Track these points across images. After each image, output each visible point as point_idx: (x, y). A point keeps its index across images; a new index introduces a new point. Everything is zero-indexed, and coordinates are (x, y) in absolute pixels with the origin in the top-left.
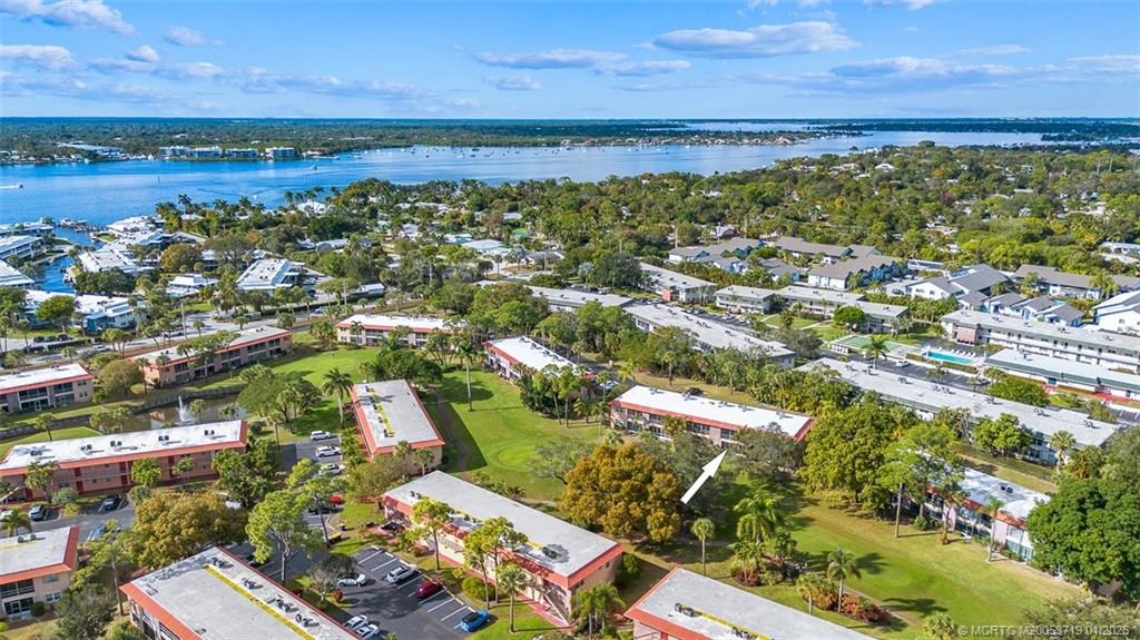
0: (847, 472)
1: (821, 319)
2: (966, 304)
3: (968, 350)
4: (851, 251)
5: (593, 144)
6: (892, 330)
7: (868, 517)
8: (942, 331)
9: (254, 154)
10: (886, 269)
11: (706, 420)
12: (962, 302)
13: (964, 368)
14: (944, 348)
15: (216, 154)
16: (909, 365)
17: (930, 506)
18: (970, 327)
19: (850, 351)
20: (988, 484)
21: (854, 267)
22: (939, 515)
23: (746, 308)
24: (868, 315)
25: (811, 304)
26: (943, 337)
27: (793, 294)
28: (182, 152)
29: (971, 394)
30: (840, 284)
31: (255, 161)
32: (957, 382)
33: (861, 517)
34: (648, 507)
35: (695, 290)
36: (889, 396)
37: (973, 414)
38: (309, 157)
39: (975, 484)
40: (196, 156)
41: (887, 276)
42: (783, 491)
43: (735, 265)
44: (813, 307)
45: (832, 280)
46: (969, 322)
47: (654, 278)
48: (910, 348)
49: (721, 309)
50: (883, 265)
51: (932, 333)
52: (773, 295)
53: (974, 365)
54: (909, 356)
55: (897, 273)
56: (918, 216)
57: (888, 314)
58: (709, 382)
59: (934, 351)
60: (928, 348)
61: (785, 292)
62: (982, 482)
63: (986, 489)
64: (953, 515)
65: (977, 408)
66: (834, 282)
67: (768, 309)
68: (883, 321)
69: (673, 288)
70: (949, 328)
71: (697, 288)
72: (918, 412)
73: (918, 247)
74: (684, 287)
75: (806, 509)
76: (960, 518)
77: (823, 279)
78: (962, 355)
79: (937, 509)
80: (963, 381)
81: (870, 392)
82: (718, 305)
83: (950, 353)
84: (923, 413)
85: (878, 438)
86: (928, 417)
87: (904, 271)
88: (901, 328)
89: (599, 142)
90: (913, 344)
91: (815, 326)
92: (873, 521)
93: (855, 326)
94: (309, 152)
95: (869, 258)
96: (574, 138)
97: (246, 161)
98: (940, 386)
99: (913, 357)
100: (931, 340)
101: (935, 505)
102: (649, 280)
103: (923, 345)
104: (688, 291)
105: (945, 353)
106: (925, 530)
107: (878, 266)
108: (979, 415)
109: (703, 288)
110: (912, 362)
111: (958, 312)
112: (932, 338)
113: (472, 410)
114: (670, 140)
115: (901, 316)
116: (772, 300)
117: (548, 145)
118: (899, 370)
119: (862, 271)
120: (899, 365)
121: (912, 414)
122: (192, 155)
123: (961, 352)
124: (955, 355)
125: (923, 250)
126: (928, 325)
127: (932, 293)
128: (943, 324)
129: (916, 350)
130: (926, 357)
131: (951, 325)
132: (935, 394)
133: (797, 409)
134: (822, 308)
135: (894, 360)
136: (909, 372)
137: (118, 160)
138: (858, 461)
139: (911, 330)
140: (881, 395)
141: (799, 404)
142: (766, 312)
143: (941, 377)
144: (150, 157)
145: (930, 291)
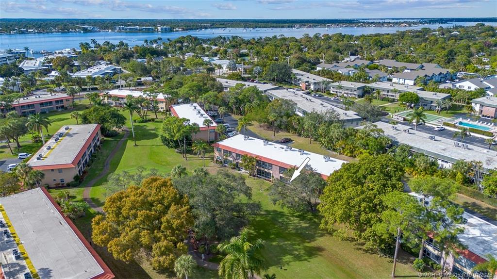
0: (353, 213)
1: (393, 101)
2: (491, 94)
3: (488, 122)
4: (423, 66)
5: (310, 27)
6: (437, 108)
7: (372, 251)
8: (472, 109)
9: (152, 29)
10: (442, 76)
11: (271, 159)
12: (488, 92)
13: (484, 133)
14: (472, 120)
15: (136, 29)
16: (444, 129)
17: (430, 248)
18: (492, 106)
19: (405, 119)
20: (489, 233)
21: (421, 73)
22: (438, 258)
23: (347, 94)
24: (422, 98)
25: (388, 92)
26: (472, 113)
27: (378, 86)
28: (123, 29)
29: (485, 151)
30: (411, 83)
31: (152, 32)
32: (477, 142)
33: (366, 251)
34: (160, 235)
35: (318, 83)
36: (419, 149)
37: (485, 166)
38: (177, 31)
39: (476, 232)
40: (128, 30)
41: (443, 80)
42: (311, 219)
43: (350, 72)
44: (389, 94)
45: (406, 81)
46: (491, 103)
47: (298, 77)
48: (447, 119)
49: (333, 94)
50: (441, 73)
51: (465, 111)
52: (365, 86)
53: (492, 131)
54: (445, 124)
55: (450, 78)
56: (468, 51)
57: (436, 98)
58: (300, 135)
59: (464, 121)
60: (460, 120)
61: (373, 85)
62: (483, 231)
63: (487, 239)
64: (450, 260)
65: (489, 161)
66: (407, 82)
67: (361, 95)
68: (432, 102)
69: (307, 82)
70: (477, 108)
71: (320, 82)
72: (440, 162)
73: (465, 65)
74: (313, 81)
75: (321, 239)
76: (457, 265)
77: (401, 80)
78: (485, 125)
79: (436, 252)
80: (482, 142)
81: (404, 145)
82: (331, 92)
83: (476, 123)
84: (443, 163)
85: (384, 186)
86: (448, 166)
87: (454, 77)
88: (443, 106)
89: (313, 26)
90: (450, 117)
91: (387, 104)
92: (377, 256)
93: (412, 105)
94: (177, 29)
95: (432, 69)
96: (301, 24)
97: (149, 32)
98: (461, 144)
99: (448, 125)
100: (464, 115)
101: (435, 248)
102: (296, 78)
103: (457, 118)
104: (315, 83)
105: (471, 123)
106: (422, 271)
107: (437, 73)
108: (490, 167)
109: (324, 82)
110: (446, 128)
111: (485, 98)
112: (464, 114)
113: (136, 145)
114: (348, 25)
115: (444, 99)
116: (364, 89)
117: (289, 27)
118: (436, 133)
119: (426, 76)
120: (437, 129)
121: (433, 164)
122: (126, 29)
123: (483, 123)
124: (479, 124)
125: (468, 66)
126: (463, 106)
127: (469, 88)
128: (473, 105)
129: (451, 121)
130: (457, 125)
131: (478, 106)
132: (456, 149)
133: (349, 155)
134: (394, 94)
135: (434, 126)
136: (443, 134)
137: (96, 32)
138: (364, 205)
139: (450, 108)
140: (411, 148)
141: (352, 152)
142: (359, 97)
143: (464, 137)
144: (110, 31)
145: (468, 86)
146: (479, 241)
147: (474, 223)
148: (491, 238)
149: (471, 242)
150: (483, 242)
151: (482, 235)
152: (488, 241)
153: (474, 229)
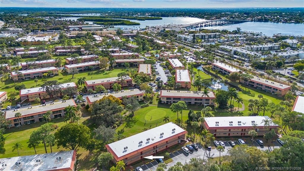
146: (29, 161)
147: (35, 167)
148: (26, 165)
149: (31, 158)
150: (27, 161)
151: (29, 164)
152: (26, 163)
153: (34, 164)
